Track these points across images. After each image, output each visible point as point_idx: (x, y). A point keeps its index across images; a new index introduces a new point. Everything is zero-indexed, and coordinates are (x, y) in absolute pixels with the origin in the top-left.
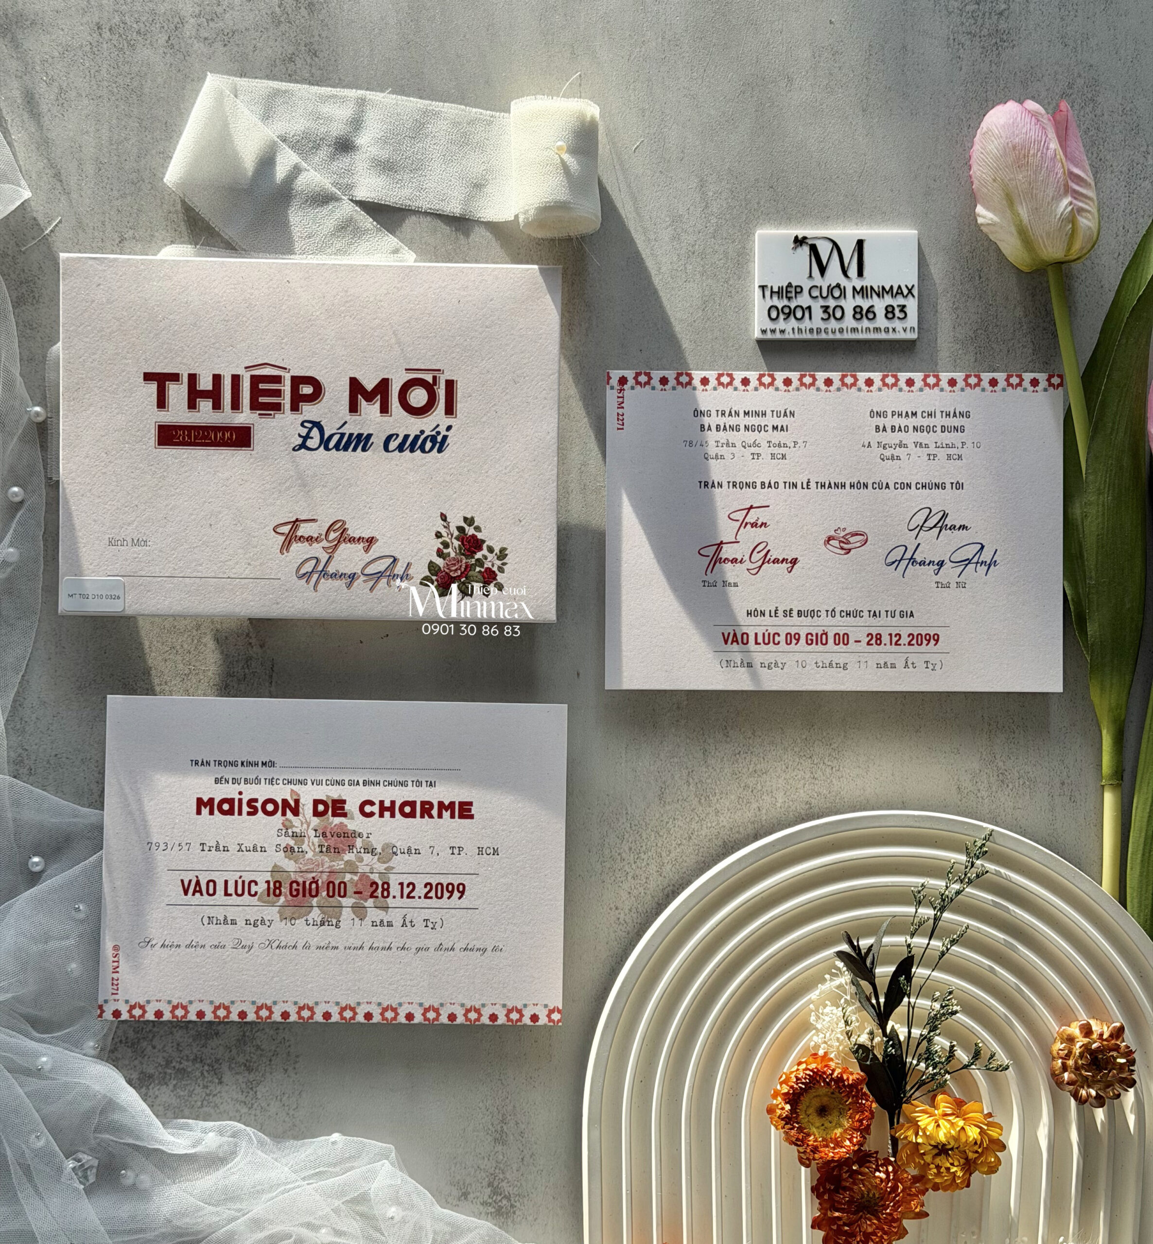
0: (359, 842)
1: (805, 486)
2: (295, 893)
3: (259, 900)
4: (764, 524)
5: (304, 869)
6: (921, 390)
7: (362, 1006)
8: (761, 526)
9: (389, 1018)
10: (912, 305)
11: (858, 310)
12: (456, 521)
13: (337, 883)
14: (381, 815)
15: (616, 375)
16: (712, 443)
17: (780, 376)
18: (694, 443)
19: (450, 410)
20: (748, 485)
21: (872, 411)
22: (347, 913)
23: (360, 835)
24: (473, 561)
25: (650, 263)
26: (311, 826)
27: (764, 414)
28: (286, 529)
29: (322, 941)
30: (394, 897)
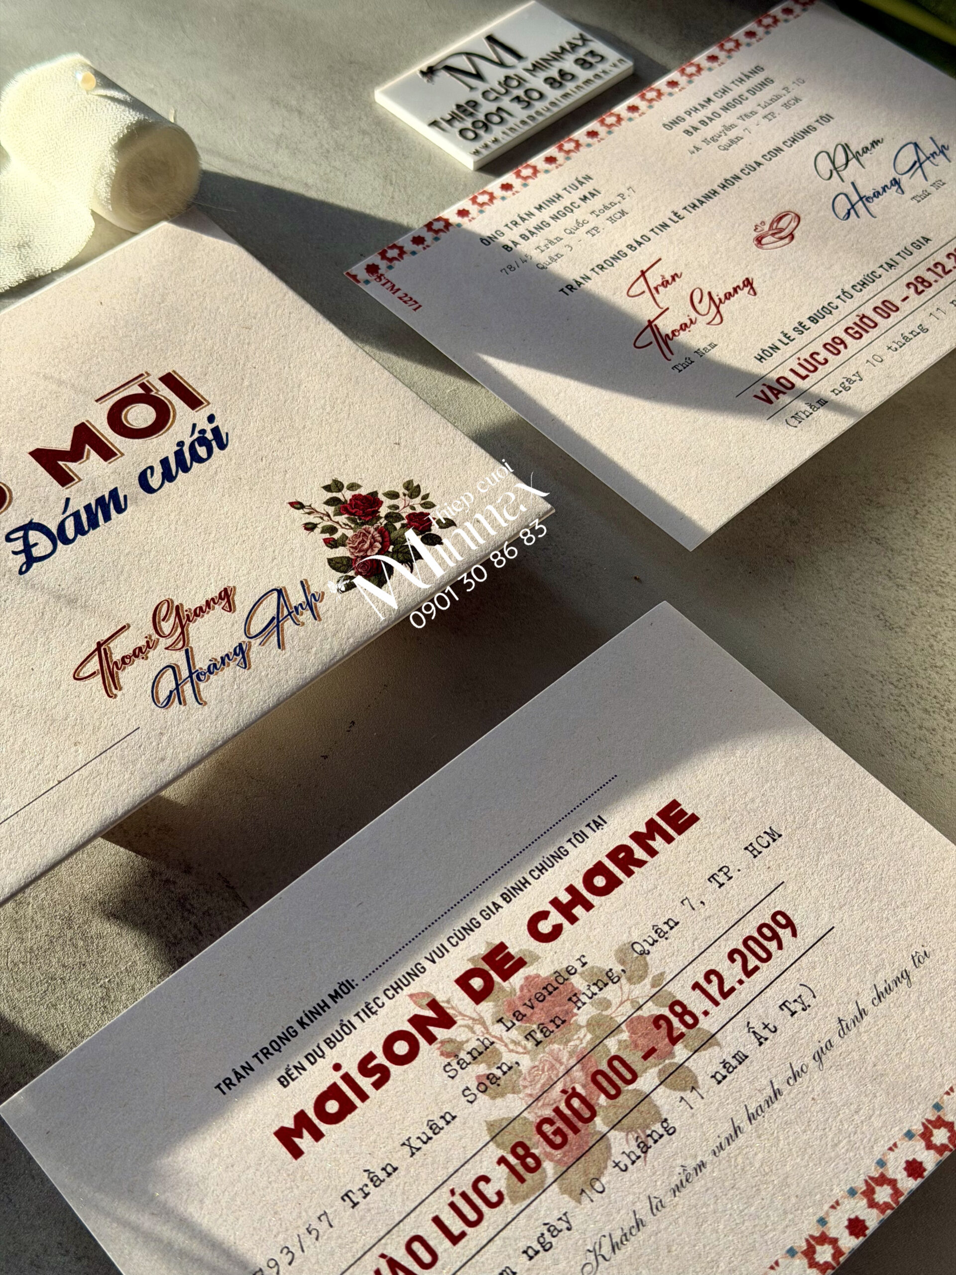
0: (578, 982)
1: (677, 217)
2: (558, 1140)
3: (514, 1202)
4: (675, 276)
5: (537, 1091)
6: (690, 82)
7: (832, 1220)
8: (673, 280)
9: (888, 1200)
10: (599, 47)
11: (551, 81)
13: (604, 1067)
14: (573, 919)
15: (359, 269)
16: (533, 253)
17: (537, 161)
18: (514, 265)
19: (193, 401)
20: (615, 258)
21: (664, 125)
22: (665, 1099)
23: (571, 971)
24: (383, 522)
26: (489, 1020)
27: (559, 196)
29: (671, 1175)
30: (706, 1013)
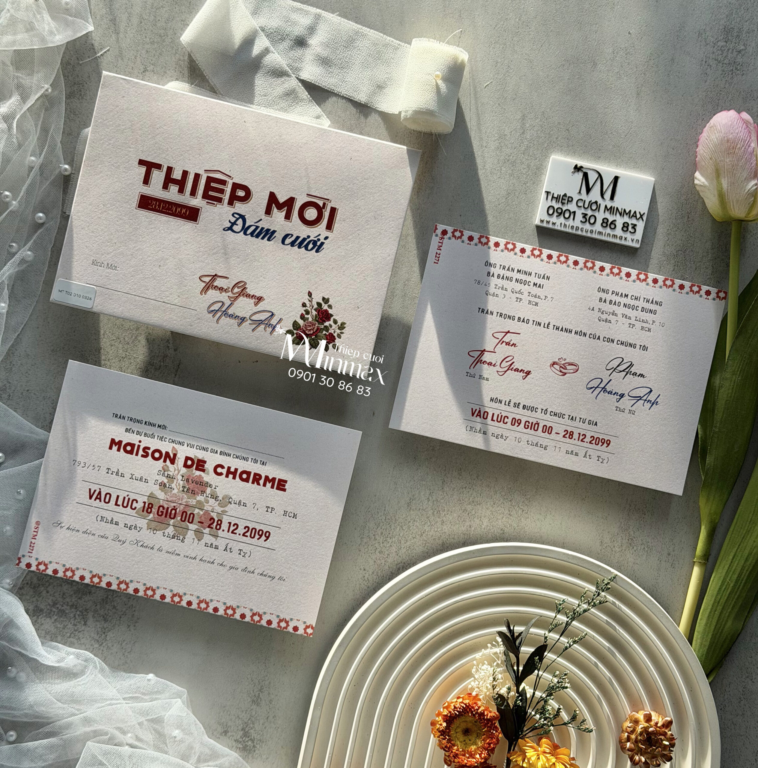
0: (209, 490)
1: (546, 326)
2: (160, 514)
3: (136, 513)
4: (514, 345)
5: (170, 499)
6: (634, 281)
7: (187, 596)
8: (512, 345)
9: (203, 608)
10: (641, 226)
11: (605, 221)
12: (317, 298)
13: (188, 513)
14: (227, 476)
15: (441, 228)
16: (492, 285)
17: (546, 252)
18: (481, 283)
19: (329, 227)
20: (509, 317)
21: (600, 288)
22: (191, 534)
23: (210, 486)
24: (322, 327)
25: (479, 161)
26: (181, 473)
27: (530, 274)
28: (207, 279)
29: (171, 548)
30: (223, 531)
